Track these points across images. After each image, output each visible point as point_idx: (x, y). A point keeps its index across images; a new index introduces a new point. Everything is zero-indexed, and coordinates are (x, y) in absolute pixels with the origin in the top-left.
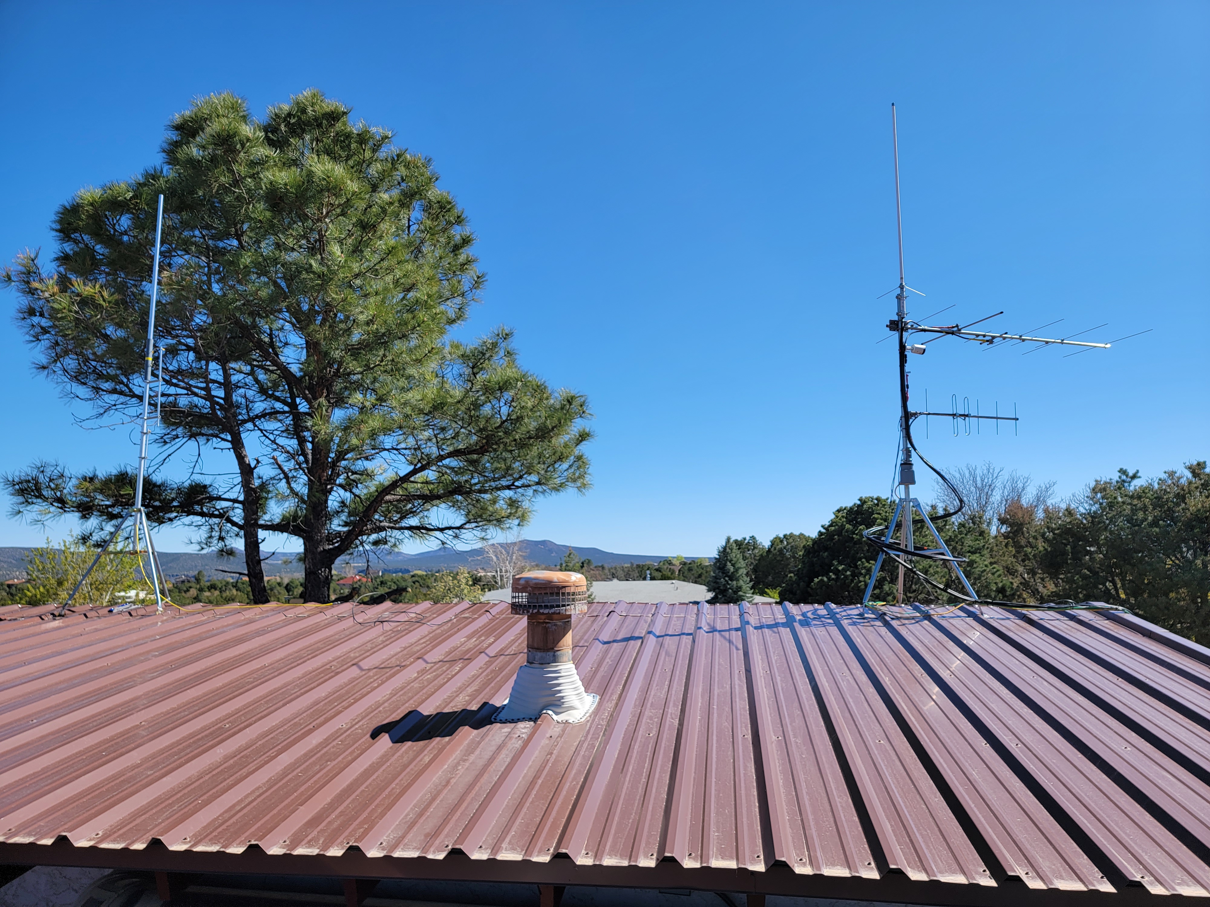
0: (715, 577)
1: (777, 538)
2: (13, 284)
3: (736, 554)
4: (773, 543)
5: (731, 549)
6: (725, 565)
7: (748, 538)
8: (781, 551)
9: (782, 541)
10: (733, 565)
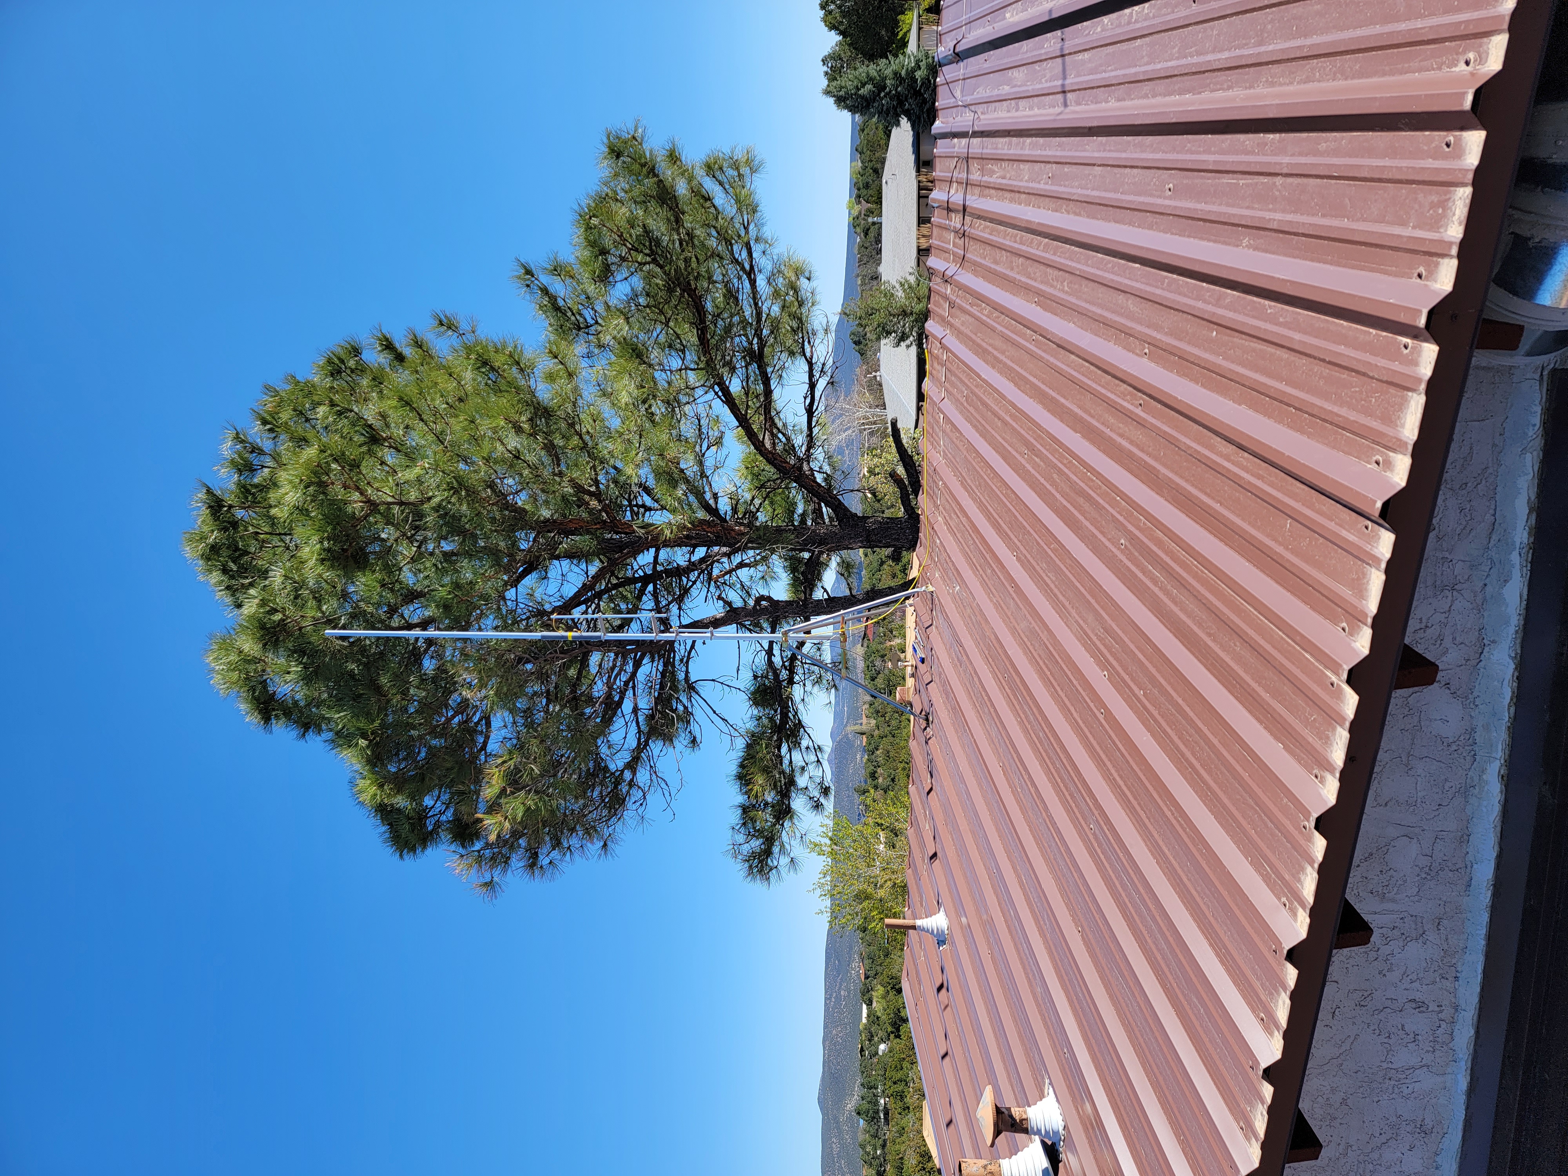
0: (880, 113)
1: (824, 20)
2: (495, 879)
3: (848, 80)
4: (832, 27)
5: (841, 87)
6: (862, 97)
7: (825, 69)
8: (844, 14)
9: (830, 12)
10: (863, 85)
